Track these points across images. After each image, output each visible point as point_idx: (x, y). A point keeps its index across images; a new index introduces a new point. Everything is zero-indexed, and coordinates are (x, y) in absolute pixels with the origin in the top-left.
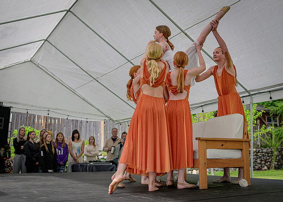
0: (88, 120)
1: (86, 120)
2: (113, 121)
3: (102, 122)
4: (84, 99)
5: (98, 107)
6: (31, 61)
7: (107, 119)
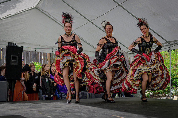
6: (36, 8)
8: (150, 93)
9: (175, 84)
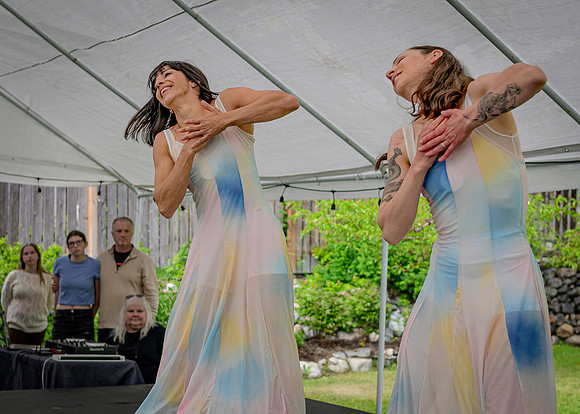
0: (42, 184)
1: (35, 183)
2: (129, 186)
3: (92, 191)
4: (27, 111)
5: (77, 141)
7: (108, 179)
8: (306, 329)
9: (405, 292)
